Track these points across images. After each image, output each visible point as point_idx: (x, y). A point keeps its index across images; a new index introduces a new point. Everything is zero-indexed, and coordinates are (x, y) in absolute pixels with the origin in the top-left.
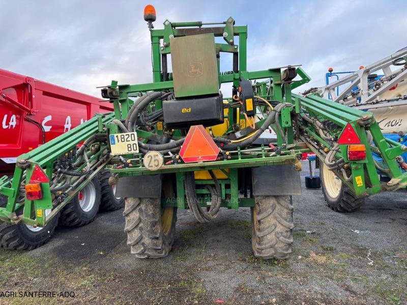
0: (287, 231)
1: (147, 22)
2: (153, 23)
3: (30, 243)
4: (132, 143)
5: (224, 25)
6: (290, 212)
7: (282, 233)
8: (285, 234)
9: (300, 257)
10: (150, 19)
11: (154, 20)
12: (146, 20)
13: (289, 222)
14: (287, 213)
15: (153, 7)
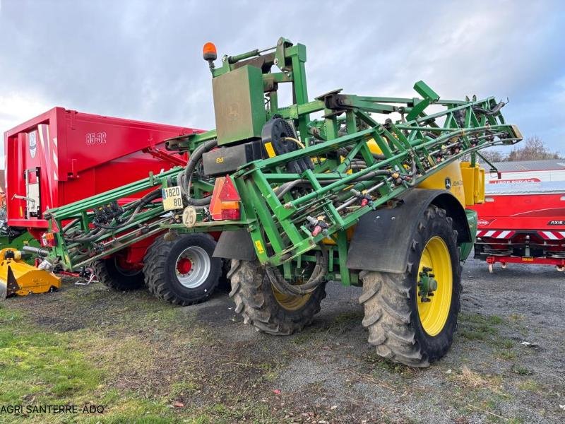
0: (399, 325)
1: (207, 62)
2: (214, 62)
3: (183, 298)
4: (177, 197)
5: (275, 50)
6: (402, 297)
7: (391, 326)
8: (396, 328)
9: (449, 371)
10: (210, 58)
11: (215, 59)
12: (206, 59)
13: (400, 311)
14: (397, 299)
15: (214, 46)
